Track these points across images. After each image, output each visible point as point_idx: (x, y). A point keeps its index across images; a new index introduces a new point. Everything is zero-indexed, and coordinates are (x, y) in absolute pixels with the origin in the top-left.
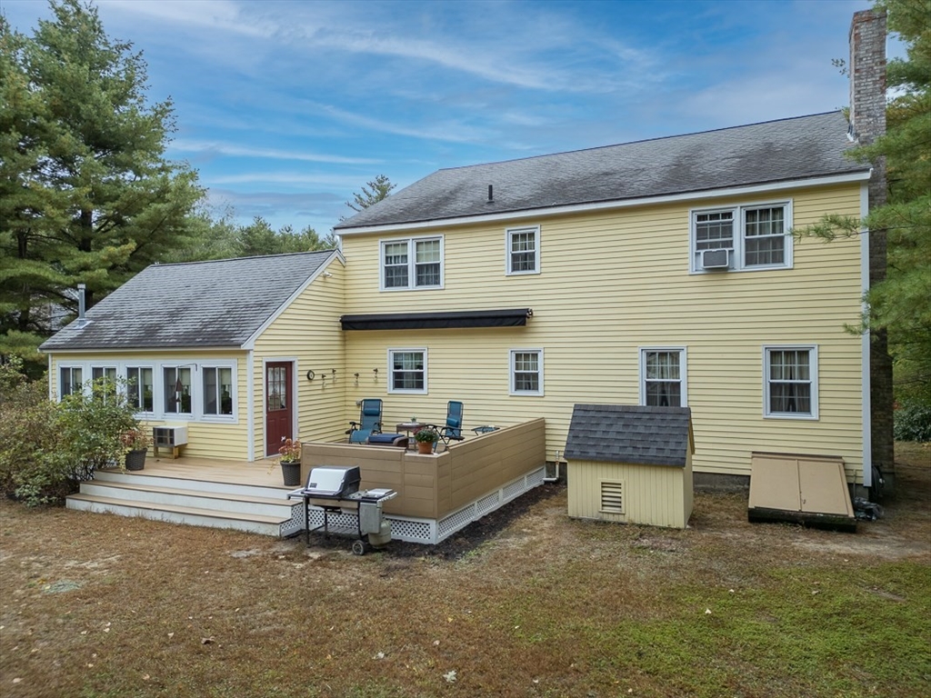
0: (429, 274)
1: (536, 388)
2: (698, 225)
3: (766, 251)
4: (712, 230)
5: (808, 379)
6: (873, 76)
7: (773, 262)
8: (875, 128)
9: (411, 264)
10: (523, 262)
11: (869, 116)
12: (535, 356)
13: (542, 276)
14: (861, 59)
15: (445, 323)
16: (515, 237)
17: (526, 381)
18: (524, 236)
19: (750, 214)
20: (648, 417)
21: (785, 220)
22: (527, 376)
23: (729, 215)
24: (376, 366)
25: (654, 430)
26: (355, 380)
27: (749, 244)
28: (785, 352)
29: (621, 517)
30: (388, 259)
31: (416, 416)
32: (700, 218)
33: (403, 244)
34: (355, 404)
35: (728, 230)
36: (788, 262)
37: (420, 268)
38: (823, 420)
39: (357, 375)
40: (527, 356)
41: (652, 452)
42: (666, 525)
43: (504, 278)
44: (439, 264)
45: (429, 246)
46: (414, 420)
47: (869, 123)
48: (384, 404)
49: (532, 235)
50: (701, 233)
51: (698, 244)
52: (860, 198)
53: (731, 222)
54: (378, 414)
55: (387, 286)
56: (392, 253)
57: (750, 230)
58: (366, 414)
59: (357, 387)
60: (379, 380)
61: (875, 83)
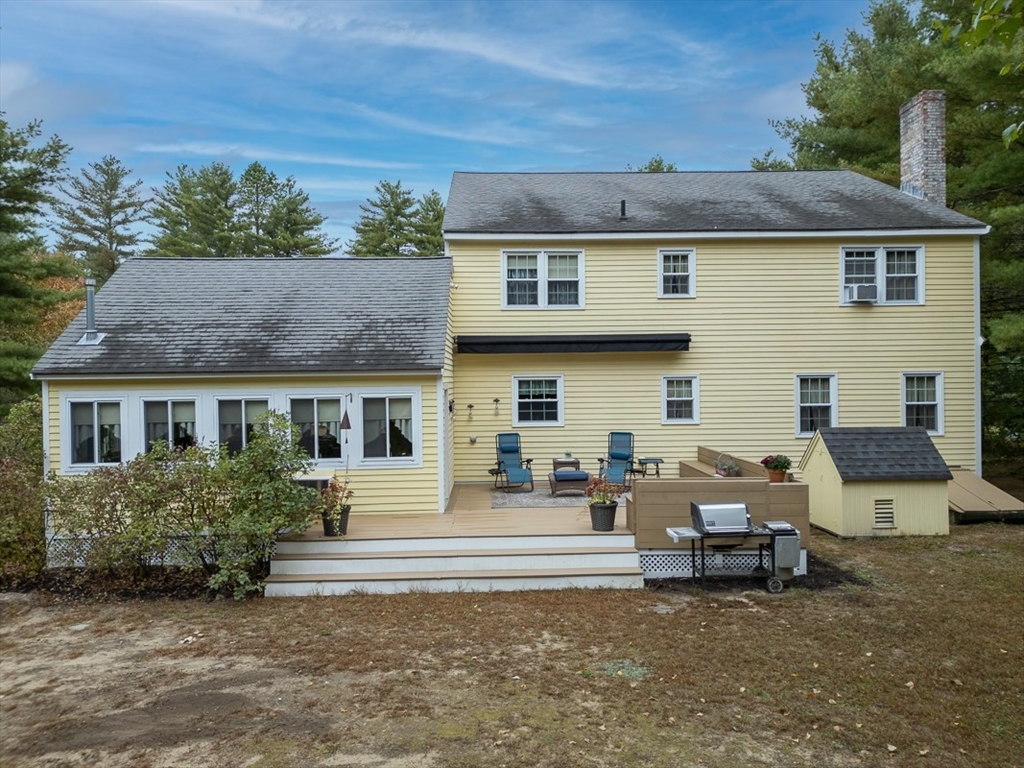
0: (564, 292)
1: (690, 415)
2: (846, 261)
3: (901, 288)
4: (858, 266)
5: (934, 400)
6: (937, 147)
7: (907, 299)
8: (938, 191)
9: (543, 279)
10: (676, 285)
11: (934, 180)
12: (689, 382)
13: (698, 300)
14: (928, 131)
15: (596, 346)
16: (667, 258)
17: (679, 409)
18: (676, 258)
19: (890, 254)
20: (892, 437)
21: (917, 262)
22: (680, 404)
23: (872, 254)
24: (496, 396)
25: (907, 449)
26: (468, 412)
27: (890, 282)
28: (918, 378)
29: (894, 530)
30: (511, 272)
31: (569, 450)
32: (849, 254)
33: (530, 257)
34: (468, 440)
35: (871, 267)
36: (921, 298)
37: (552, 285)
38: (948, 435)
39: (471, 406)
40: (679, 382)
41: (919, 469)
42: (933, 534)
43: (655, 301)
44: (577, 282)
45: (563, 261)
46: (568, 455)
47: (934, 186)
48: (522, 439)
49: (685, 258)
50: (849, 268)
51: (846, 279)
52: (973, 249)
53: (874, 261)
54: (516, 451)
55: (509, 303)
56: (517, 265)
57: (889, 269)
58: (502, 450)
59: (470, 420)
60: (501, 412)
61: (938, 153)
